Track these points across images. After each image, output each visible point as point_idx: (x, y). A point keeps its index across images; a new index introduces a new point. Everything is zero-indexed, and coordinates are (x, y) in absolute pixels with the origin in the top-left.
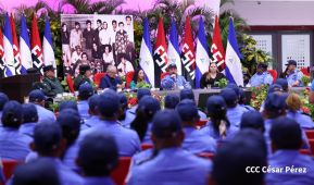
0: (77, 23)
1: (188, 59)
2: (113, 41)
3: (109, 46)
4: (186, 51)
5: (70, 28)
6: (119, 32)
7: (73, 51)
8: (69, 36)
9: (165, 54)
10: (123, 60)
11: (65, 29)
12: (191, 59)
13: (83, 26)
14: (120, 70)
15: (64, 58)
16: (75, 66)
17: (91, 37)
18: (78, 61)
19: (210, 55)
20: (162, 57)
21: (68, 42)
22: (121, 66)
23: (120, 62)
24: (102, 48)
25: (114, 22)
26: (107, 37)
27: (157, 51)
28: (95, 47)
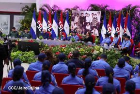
0: (78, 14)
2: (91, 21)
3: (89, 23)
5: (75, 16)
6: (94, 18)
7: (75, 24)
11: (73, 16)
13: (80, 15)
14: (93, 33)
16: (75, 30)
17: (82, 19)
18: (76, 28)
22: (93, 31)
24: (86, 24)
25: (93, 14)
26: (89, 19)
28: (83, 23)
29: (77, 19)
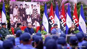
1: (63, 22)
2: (31, 13)
3: (30, 15)
4: (62, 18)
5: (13, 7)
6: (34, 10)
7: (14, 17)
8: (13, 11)
9: (53, 19)
10: (35, 21)
11: (11, 8)
12: (64, 22)
13: (19, 7)
14: (34, 26)
15: (11, 20)
16: (15, 23)
17: (22, 11)
18: (16, 22)
19: (72, 20)
20: (52, 21)
21: (12, 13)
22: (34, 24)
23: (34, 22)
25: (32, 5)
26: (29, 11)
27: (50, 18)
28: (24, 15)
29: (16, 12)
